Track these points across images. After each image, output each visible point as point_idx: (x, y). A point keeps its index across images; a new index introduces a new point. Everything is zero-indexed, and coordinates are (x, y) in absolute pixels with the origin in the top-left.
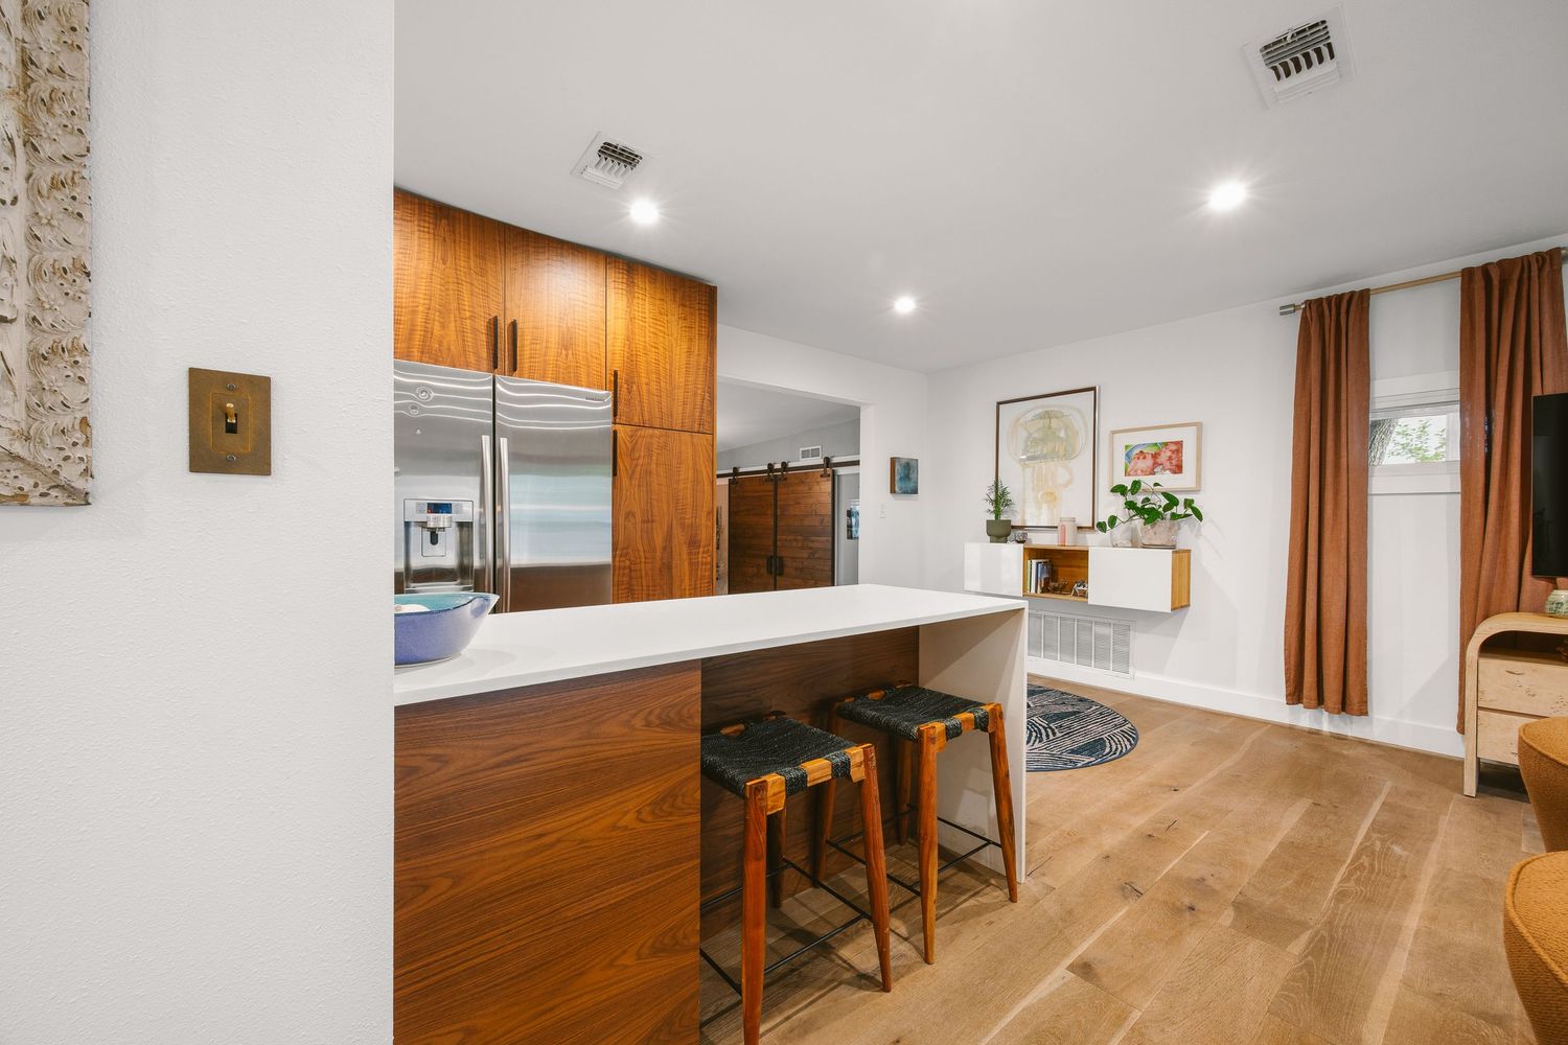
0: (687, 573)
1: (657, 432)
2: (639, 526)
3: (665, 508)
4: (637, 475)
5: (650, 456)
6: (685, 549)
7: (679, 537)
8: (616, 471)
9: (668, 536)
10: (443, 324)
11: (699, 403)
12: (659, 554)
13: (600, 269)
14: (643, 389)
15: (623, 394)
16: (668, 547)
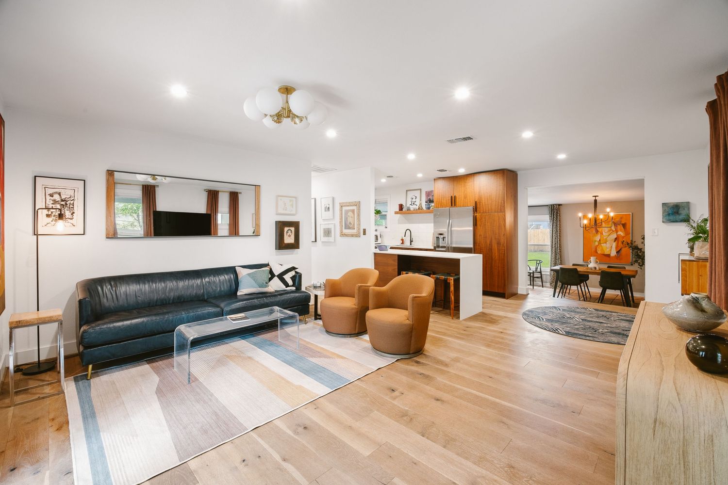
1: (487, 214)
2: (483, 238)
3: (490, 233)
4: (482, 226)
5: (486, 221)
7: (494, 242)
8: (476, 225)
9: (491, 242)
10: (444, 200)
11: (500, 204)
12: (488, 246)
13: (473, 178)
14: (484, 204)
15: (478, 206)
16: (491, 244)
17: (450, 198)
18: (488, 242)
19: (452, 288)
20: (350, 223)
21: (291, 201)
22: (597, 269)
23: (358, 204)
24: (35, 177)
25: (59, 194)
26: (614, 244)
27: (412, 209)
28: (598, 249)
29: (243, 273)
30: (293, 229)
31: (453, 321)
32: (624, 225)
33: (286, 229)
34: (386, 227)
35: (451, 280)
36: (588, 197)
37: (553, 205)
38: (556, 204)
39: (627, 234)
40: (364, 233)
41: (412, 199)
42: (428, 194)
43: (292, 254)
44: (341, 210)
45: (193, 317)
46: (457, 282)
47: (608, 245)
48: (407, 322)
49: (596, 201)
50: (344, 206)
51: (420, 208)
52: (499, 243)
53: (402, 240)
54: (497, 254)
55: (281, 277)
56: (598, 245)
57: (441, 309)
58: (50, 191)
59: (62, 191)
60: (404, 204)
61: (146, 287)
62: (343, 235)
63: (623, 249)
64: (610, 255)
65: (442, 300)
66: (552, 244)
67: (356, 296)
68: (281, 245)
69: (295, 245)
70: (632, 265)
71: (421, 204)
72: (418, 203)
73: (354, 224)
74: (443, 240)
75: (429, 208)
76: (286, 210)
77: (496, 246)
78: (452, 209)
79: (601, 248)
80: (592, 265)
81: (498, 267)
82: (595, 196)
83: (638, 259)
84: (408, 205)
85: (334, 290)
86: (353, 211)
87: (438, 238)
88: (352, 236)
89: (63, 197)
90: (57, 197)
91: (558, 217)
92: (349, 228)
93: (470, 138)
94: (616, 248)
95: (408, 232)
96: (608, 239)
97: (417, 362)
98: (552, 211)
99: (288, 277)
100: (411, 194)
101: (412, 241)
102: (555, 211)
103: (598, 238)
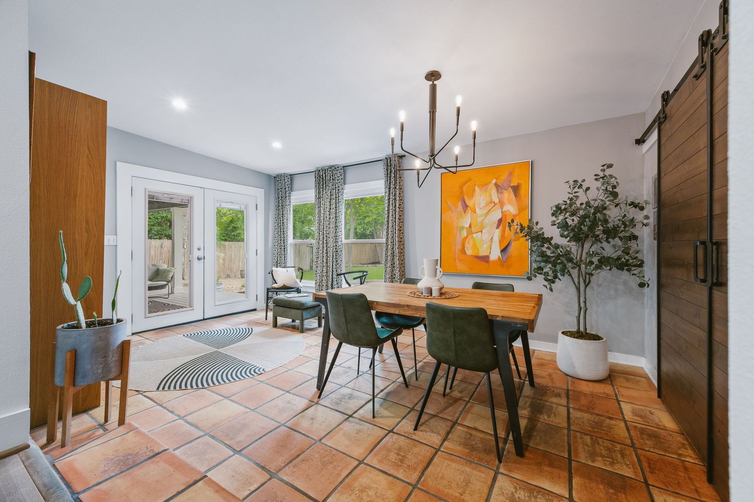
26: (497, 233)
28: (466, 245)
32: (516, 189)
37: (390, 157)
38: (395, 156)
39: (522, 207)
47: (485, 236)
56: (466, 238)
63: (513, 244)
64: (488, 257)
70: (529, 279)
79: (471, 242)
83: (542, 264)
94: (500, 242)
96: (486, 221)
98: (387, 170)
102: (393, 169)
103: (466, 221)
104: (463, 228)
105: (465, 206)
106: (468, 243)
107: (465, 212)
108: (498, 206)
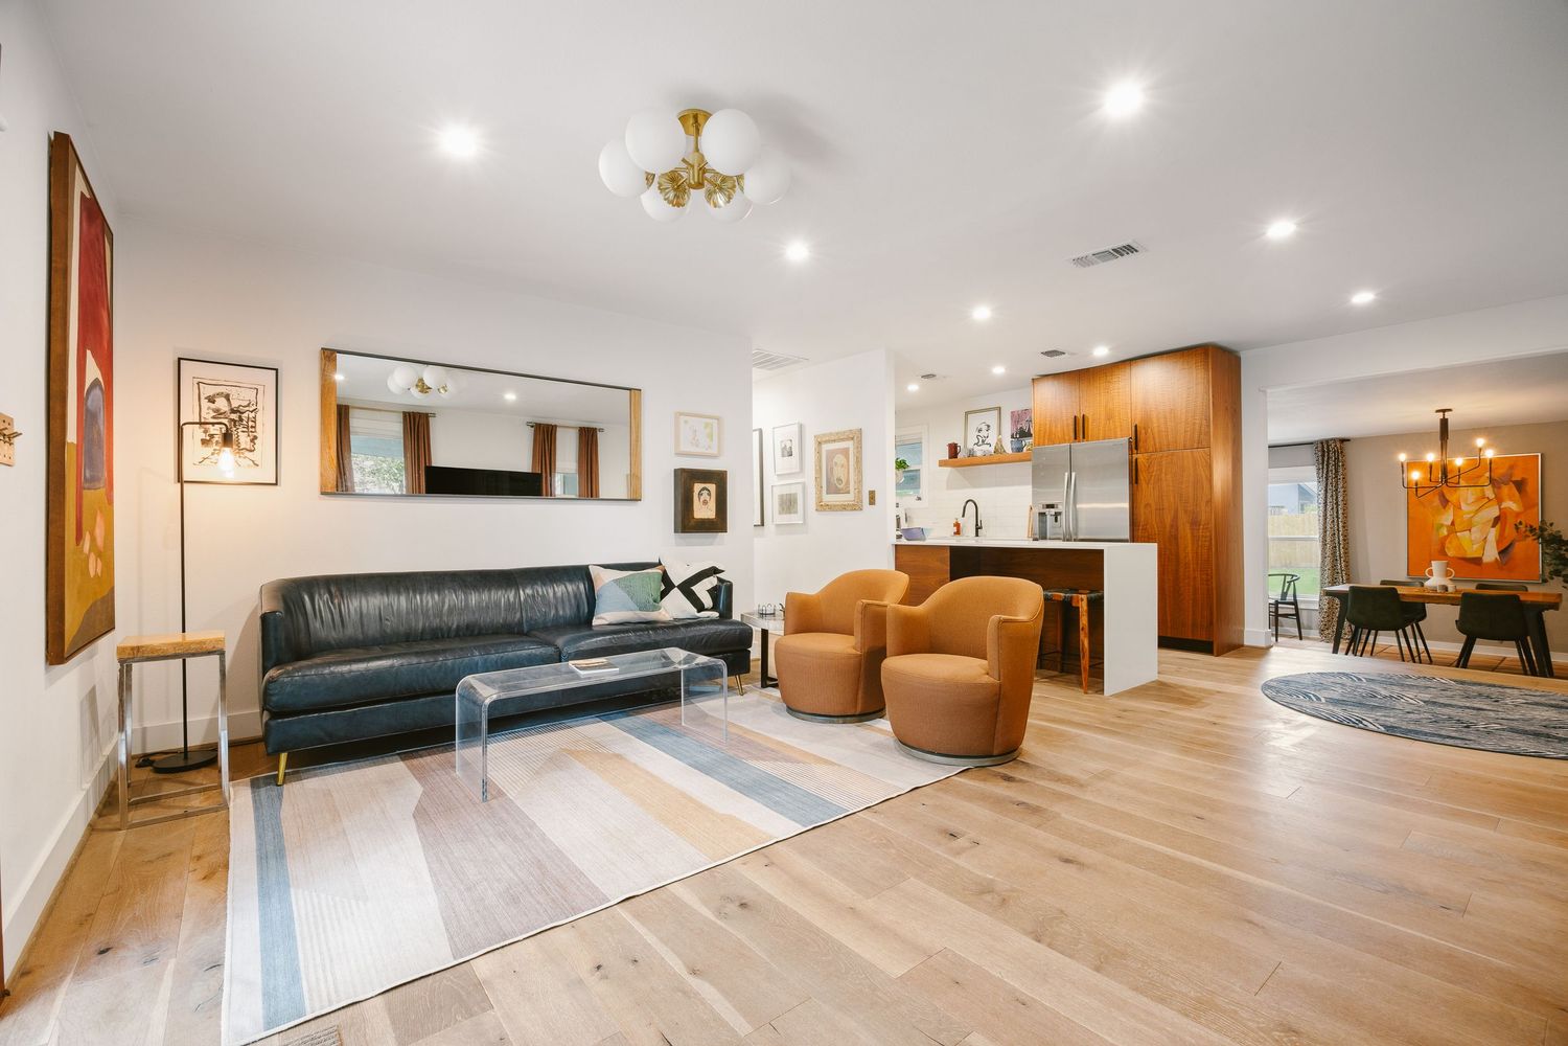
0: (1190, 541)
1: (1165, 454)
2: (1154, 512)
3: (1172, 499)
4: (1152, 482)
5: (1161, 470)
6: (1188, 526)
7: (1183, 520)
8: (1137, 482)
9: (1175, 518)
10: (1056, 426)
11: (1197, 427)
12: (1168, 529)
13: (1128, 371)
14: (1156, 430)
15: (1142, 437)
16: (1175, 525)
17: (1071, 422)
18: (1168, 520)
19: (1084, 621)
20: (839, 480)
21: (707, 425)
22: (1451, 589)
23: (856, 436)
24: (179, 359)
25: (227, 397)
26: (1493, 534)
27: (979, 454)
28: (1447, 545)
29: (604, 579)
30: (712, 487)
31: (1086, 697)
32: (1520, 485)
33: (698, 487)
34: (919, 499)
35: (1082, 600)
36: (1424, 414)
37: (1327, 441)
38: (1332, 439)
39: (1528, 505)
40: (872, 501)
41: (980, 431)
42: (1017, 417)
43: (711, 544)
44: (819, 452)
45: (496, 662)
46: (1097, 606)
47: (1476, 534)
48: (986, 679)
49: (1444, 423)
50: (826, 442)
51: (999, 450)
52: (1195, 523)
53: (957, 525)
54: (1190, 549)
55: (687, 588)
56: (1448, 536)
57: (1056, 673)
58: (208, 391)
59: (233, 392)
60: (960, 443)
61: (401, 602)
62: (823, 507)
63: (1517, 544)
64: (1480, 559)
65: (1057, 652)
66: (1325, 536)
67: (857, 629)
68: (687, 523)
69: (717, 525)
70: (1545, 581)
71: (1000, 441)
72: (993, 439)
73: (848, 482)
74: (1056, 521)
75: (1020, 450)
76: (697, 446)
77: (1188, 531)
78: (1075, 445)
79: (1454, 542)
80: (1436, 580)
81: (1195, 578)
82: (1444, 411)
83: (1561, 567)
84: (970, 445)
85: (805, 617)
86: (845, 452)
87: (1042, 514)
88: (844, 508)
89: (235, 404)
90: (221, 404)
91: (1341, 470)
92: (837, 491)
93: (1130, 249)
94: (1497, 542)
95: (971, 507)
96: (1476, 519)
97: (1009, 779)
98: (1323, 456)
99: (702, 590)
100: (976, 421)
101: (981, 528)
102: (1332, 456)
103: (1447, 518)
104: (1442, 525)
105: (1445, 502)
106: (1450, 542)
107: (1444, 508)
108: (1495, 502)
